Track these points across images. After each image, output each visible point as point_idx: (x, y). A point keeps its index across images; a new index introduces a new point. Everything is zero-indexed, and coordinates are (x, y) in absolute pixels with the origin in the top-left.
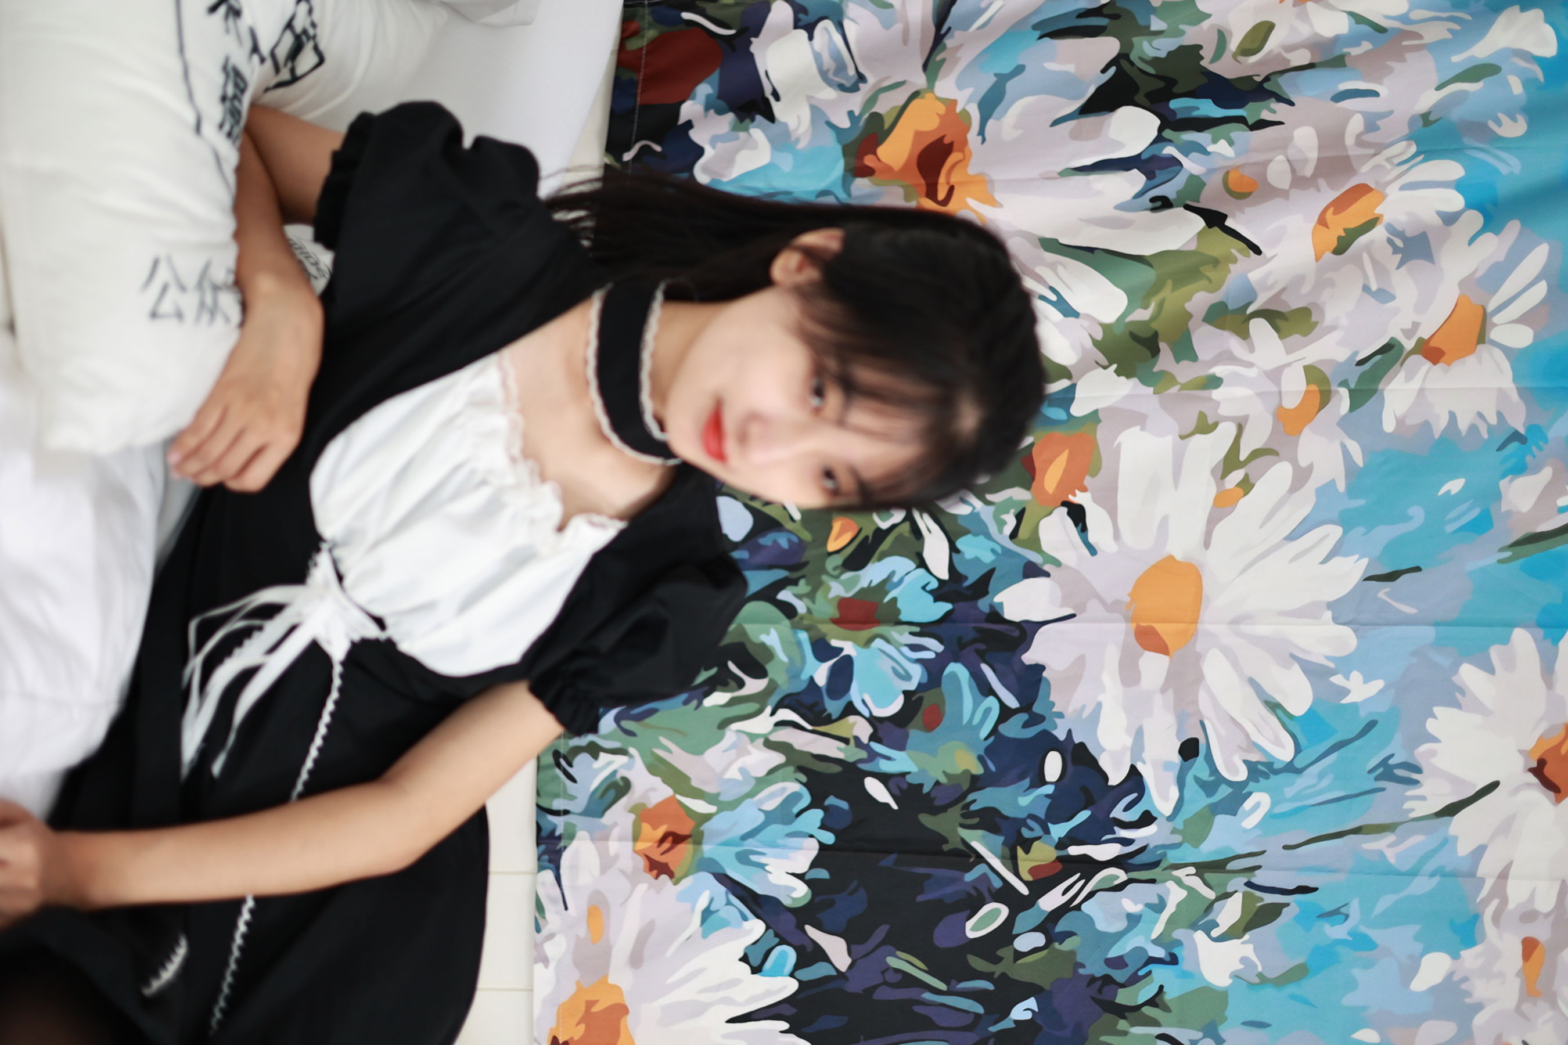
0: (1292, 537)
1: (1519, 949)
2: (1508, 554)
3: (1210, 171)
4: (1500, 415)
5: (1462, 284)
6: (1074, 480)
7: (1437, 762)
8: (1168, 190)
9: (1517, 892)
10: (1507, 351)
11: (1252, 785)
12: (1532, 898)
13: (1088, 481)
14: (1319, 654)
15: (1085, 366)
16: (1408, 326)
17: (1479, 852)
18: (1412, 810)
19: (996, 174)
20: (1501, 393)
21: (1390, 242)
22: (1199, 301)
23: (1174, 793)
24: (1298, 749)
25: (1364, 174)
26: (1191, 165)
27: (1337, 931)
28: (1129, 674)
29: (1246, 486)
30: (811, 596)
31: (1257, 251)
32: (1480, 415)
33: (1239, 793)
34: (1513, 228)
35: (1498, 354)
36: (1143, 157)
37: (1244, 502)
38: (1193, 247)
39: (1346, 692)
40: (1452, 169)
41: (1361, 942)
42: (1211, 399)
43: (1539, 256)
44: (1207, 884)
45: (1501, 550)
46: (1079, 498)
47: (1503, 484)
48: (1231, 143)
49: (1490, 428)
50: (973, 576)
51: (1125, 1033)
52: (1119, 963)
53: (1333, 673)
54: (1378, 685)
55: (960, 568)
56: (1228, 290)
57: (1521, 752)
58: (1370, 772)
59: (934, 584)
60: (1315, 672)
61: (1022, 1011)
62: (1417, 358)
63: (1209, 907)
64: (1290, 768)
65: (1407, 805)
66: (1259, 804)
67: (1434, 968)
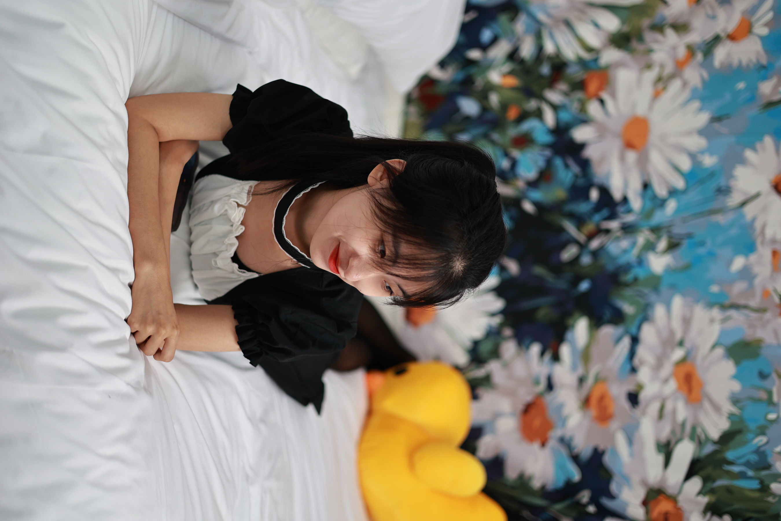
0: (683, 106)
1: (770, 254)
2: (762, 109)
4: (757, 60)
5: (743, 13)
6: (601, 88)
9: (769, 233)
10: (760, 37)
11: (669, 198)
12: (775, 235)
13: (606, 88)
14: (693, 148)
15: (604, 48)
16: (723, 28)
17: (754, 219)
18: (729, 205)
20: (758, 52)
22: (646, 22)
23: (640, 202)
24: (687, 184)
27: (702, 251)
28: (622, 159)
29: (665, 88)
31: (665, 2)
32: (750, 60)
33: (664, 201)
35: (756, 38)
37: (665, 94)
39: (703, 162)
41: (711, 254)
42: (650, 58)
43: (770, 2)
45: (760, 108)
46: (602, 95)
49: (754, 64)
50: (564, 125)
52: (619, 267)
53: (698, 155)
54: (715, 159)
55: (560, 123)
56: (656, 19)
57: (769, 181)
58: (714, 191)
59: (548, 130)
60: (693, 156)
61: (584, 286)
62: (727, 40)
63: (654, 243)
64: (684, 192)
65: (727, 203)
66: (672, 205)
67: (739, 263)
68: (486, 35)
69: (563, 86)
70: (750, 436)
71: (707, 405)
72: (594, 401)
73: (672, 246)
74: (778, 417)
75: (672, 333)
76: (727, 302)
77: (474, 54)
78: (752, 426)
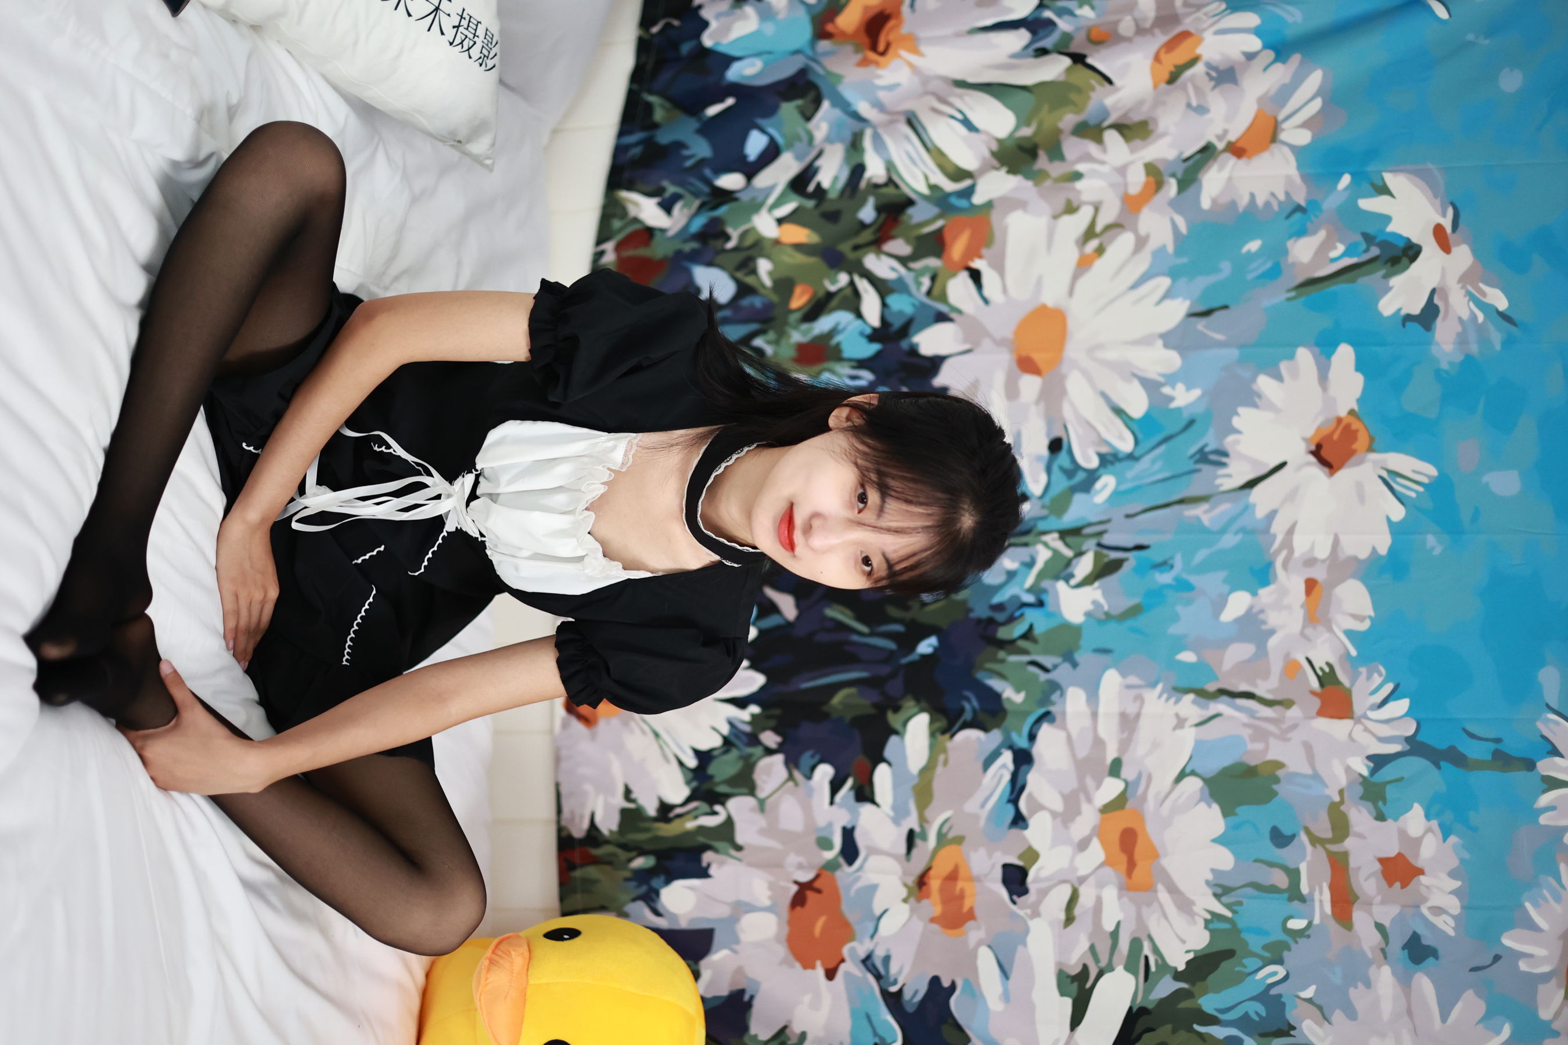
0: (1135, 286)
1: (1302, 587)
2: (1293, 294)
3: (1078, 29)
4: (1287, 194)
5: (1260, 100)
6: (974, 251)
7: (1242, 448)
8: (1047, 43)
9: (1301, 544)
10: (1293, 148)
11: (1102, 471)
12: (1312, 549)
13: (984, 251)
14: (1153, 372)
15: (985, 169)
16: (1219, 132)
17: (1272, 515)
18: (1221, 485)
19: (922, 34)
20: (1288, 179)
21: (1208, 74)
22: (1069, 120)
23: (1043, 478)
24: (1137, 442)
25: (1188, 24)
26: (1064, 25)
27: (1164, 578)
28: (1012, 391)
29: (1100, 251)
30: (776, 342)
31: (1110, 81)
32: (1273, 194)
33: (1092, 477)
34: (1296, 59)
35: (1286, 150)
36: (1030, 19)
37: (1100, 264)
38: (1062, 78)
39: (1171, 399)
40: (1251, 19)
41: (1183, 586)
42: (1074, 189)
43: (1315, 79)
44: (1067, 545)
45: (1289, 291)
46: (977, 264)
47: (1290, 244)
48: (1093, 8)
49: (1280, 203)
50: (897, 323)
51: (1003, 661)
52: (1000, 607)
53: (1162, 385)
54: (1196, 393)
55: (890, 319)
56: (1089, 112)
57: (1305, 439)
58: (1192, 457)
59: (868, 331)
60: (1150, 386)
61: (926, 646)
62: (1227, 156)
63: (1069, 563)
64: (1131, 457)
65: (1218, 481)
66: (1107, 484)
67: (1238, 603)
68: (755, 144)
69: (899, 246)
70: (1251, 963)
71: (1163, 895)
72: (935, 883)
73: (1105, 569)
74: (1310, 924)
75: (1099, 743)
76: (1212, 687)
77: (731, 181)
78: (1255, 943)
